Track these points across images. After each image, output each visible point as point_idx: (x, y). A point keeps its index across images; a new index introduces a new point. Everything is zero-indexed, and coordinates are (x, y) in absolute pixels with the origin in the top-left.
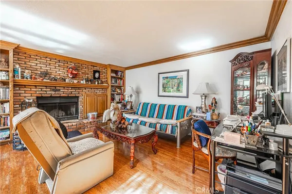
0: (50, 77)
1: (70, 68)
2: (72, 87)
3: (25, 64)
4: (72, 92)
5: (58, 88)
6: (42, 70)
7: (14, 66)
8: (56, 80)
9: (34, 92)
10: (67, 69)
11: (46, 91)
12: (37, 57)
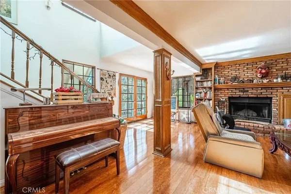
0: (239, 80)
1: (258, 69)
2: (262, 88)
3: (221, 73)
4: (261, 93)
5: (247, 89)
6: (232, 76)
7: (215, 76)
8: (243, 82)
9: (227, 93)
10: (256, 70)
11: (235, 92)
12: (229, 67)
